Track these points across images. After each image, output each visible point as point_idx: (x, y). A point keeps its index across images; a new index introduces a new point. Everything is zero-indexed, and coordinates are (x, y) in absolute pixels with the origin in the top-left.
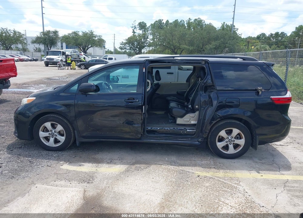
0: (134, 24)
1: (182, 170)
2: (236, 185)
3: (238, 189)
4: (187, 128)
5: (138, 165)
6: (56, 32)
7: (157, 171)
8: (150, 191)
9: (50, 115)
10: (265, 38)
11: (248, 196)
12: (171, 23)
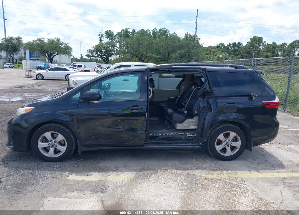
0: (101, 32)
1: (189, 174)
2: (242, 185)
3: (246, 188)
4: (187, 133)
5: (145, 172)
6: (19, 39)
7: (165, 176)
8: (167, 196)
9: (50, 125)
10: (224, 47)
11: (257, 195)
12: (137, 32)
